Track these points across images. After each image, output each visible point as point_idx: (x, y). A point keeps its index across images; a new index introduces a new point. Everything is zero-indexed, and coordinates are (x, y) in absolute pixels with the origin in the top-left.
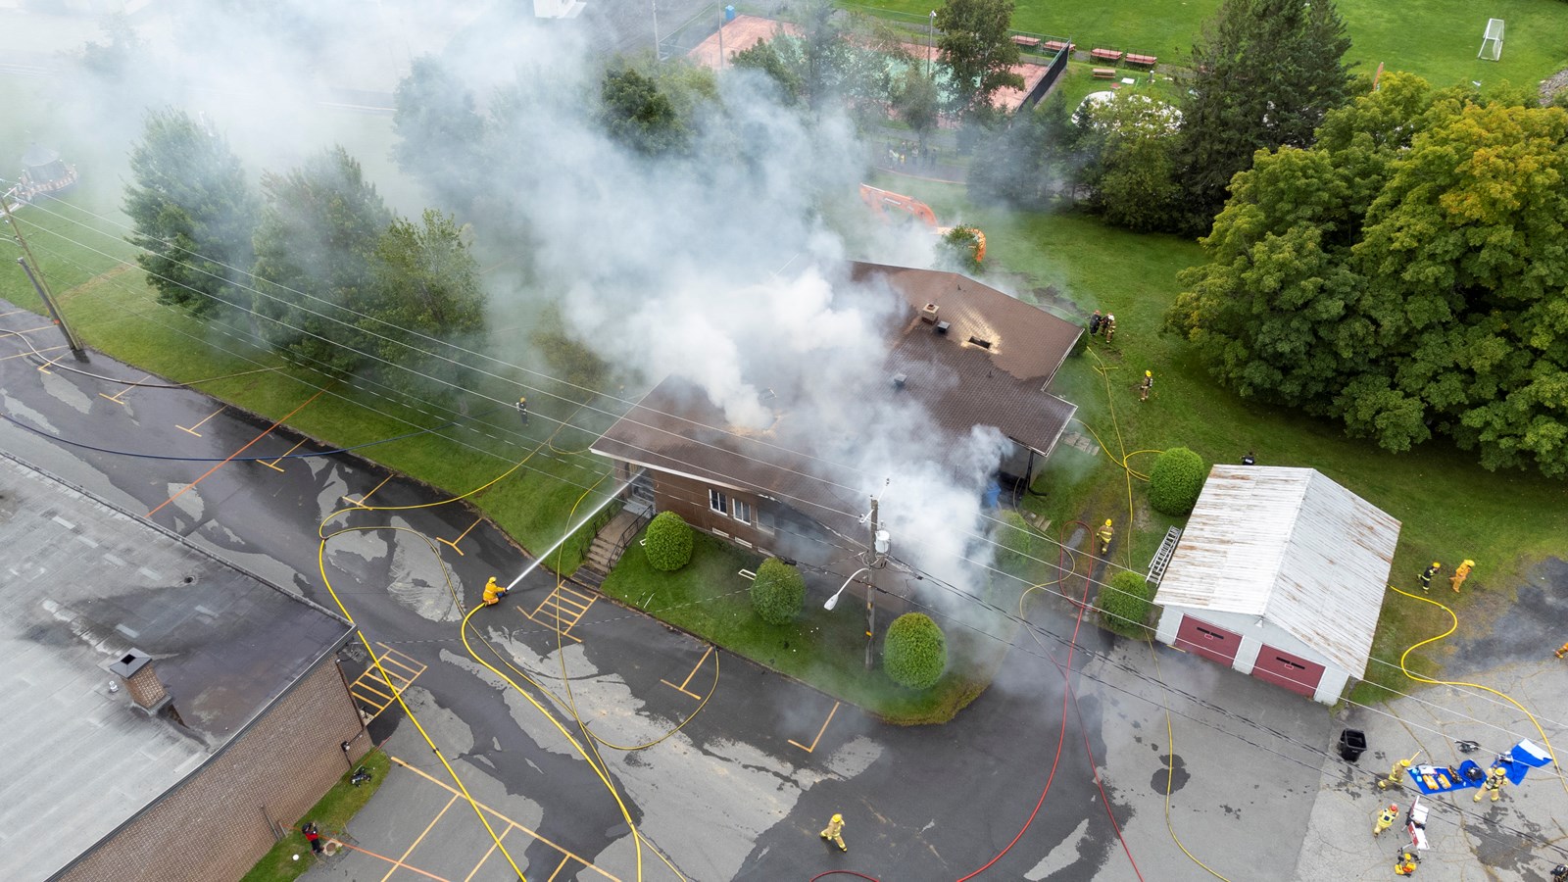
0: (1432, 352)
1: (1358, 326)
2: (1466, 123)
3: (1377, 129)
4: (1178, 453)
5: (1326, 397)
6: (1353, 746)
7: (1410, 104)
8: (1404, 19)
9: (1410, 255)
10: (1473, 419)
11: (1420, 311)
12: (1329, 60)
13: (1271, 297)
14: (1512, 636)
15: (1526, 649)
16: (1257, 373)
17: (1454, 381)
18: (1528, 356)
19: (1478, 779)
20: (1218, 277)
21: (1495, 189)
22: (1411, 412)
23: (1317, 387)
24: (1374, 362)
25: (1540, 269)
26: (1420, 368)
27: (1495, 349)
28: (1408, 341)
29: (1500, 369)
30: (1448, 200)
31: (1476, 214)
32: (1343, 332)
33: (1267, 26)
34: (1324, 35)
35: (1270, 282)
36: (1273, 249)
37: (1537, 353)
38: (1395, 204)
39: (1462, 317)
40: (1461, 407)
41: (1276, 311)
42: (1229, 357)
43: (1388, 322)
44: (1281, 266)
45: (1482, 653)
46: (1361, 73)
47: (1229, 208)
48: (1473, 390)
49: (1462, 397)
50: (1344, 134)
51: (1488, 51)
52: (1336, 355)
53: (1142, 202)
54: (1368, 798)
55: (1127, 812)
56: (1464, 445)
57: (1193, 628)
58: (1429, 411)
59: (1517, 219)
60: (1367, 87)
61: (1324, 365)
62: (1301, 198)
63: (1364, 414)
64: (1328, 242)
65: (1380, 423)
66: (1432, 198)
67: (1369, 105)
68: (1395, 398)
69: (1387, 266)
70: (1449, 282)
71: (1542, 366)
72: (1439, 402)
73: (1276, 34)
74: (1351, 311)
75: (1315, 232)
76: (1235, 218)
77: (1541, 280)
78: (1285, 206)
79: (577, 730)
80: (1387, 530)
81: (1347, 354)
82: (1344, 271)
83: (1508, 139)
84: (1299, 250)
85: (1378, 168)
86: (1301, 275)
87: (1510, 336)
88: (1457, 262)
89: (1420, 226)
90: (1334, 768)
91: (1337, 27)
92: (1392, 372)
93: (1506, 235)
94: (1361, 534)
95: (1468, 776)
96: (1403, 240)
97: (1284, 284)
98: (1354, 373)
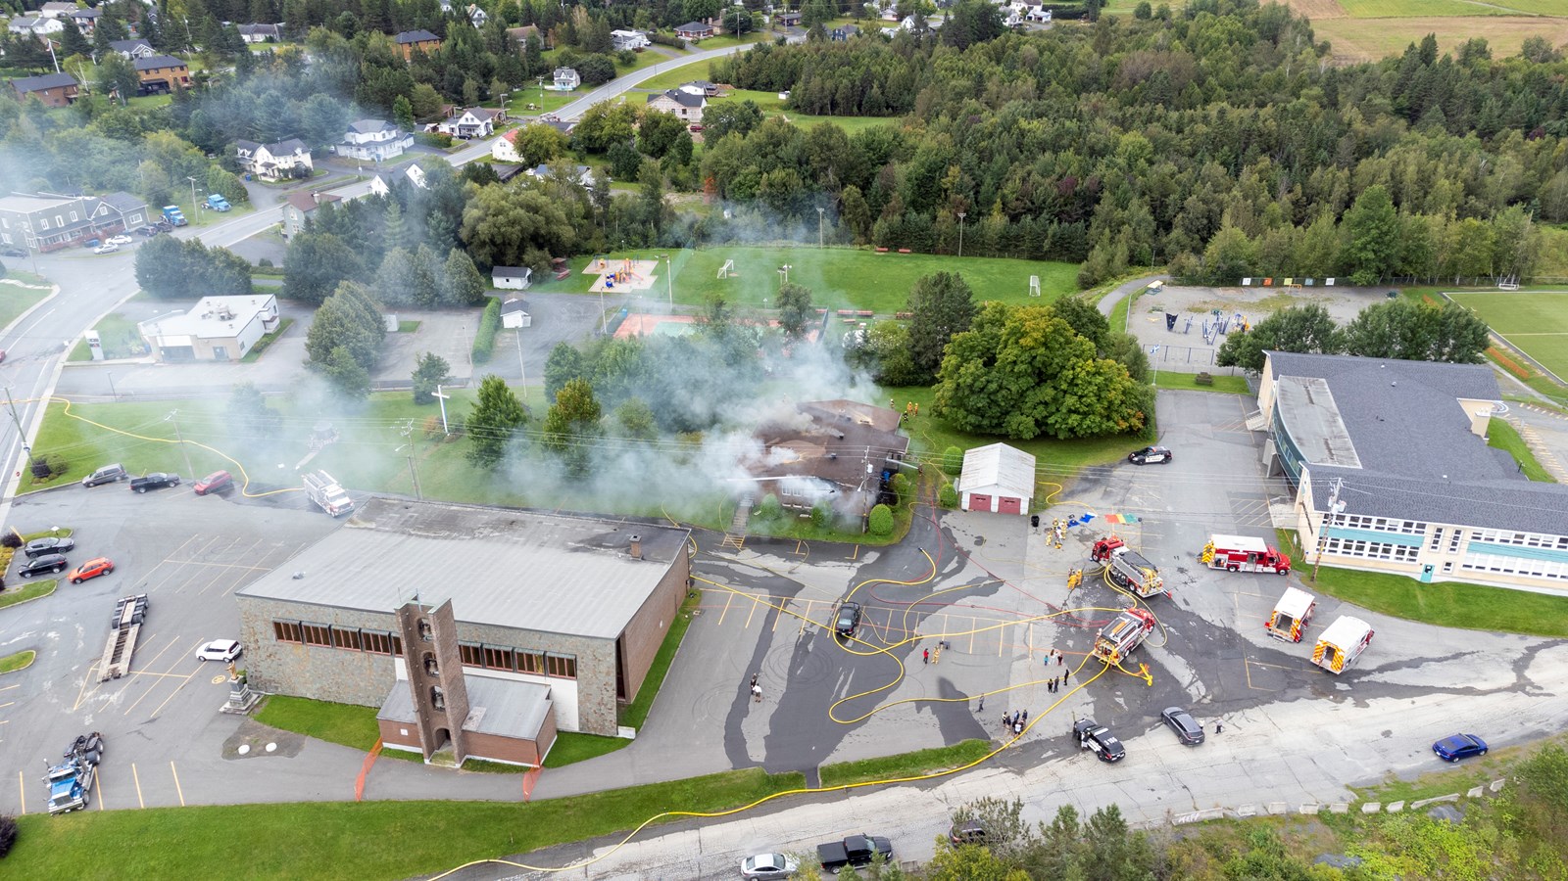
0: (1032, 398)
1: (1004, 392)
2: (1021, 315)
3: (992, 323)
4: (952, 449)
5: (999, 425)
6: (1035, 522)
7: (1002, 312)
8: (990, 280)
9: (1015, 362)
10: (1051, 420)
11: (1024, 383)
12: (966, 300)
13: (971, 386)
14: (1080, 488)
15: (1085, 491)
16: (972, 419)
17: (1041, 408)
18: (1062, 394)
19: (1076, 523)
20: (948, 385)
21: (1035, 335)
22: (1030, 422)
23: (995, 421)
24: (1013, 406)
25: (1057, 360)
26: (1029, 404)
27: (1051, 392)
28: (1022, 394)
29: (1055, 399)
30: (1022, 341)
31: (1032, 344)
32: (999, 395)
33: (937, 290)
34: (961, 290)
35: (969, 381)
36: (967, 369)
37: (1065, 392)
38: (1005, 347)
39: (1038, 384)
40: (1046, 417)
41: (973, 392)
42: (960, 416)
43: (1014, 388)
44: (972, 374)
45: (1071, 494)
46: (979, 305)
47: (946, 358)
48: (1049, 409)
49: (1045, 413)
50: (981, 326)
51: (1034, 292)
52: (999, 406)
53: (901, 372)
54: (1043, 534)
55: (969, 552)
56: (1052, 433)
57: (975, 498)
58: (1036, 421)
59: (1045, 344)
60: (984, 308)
61: (995, 410)
62: (972, 349)
63: (1014, 427)
64: (985, 364)
65: (1021, 428)
66: (1017, 342)
67: (987, 314)
68: (1024, 418)
69: (1008, 369)
70: (1029, 371)
71: (1068, 396)
72: (1039, 417)
73: (942, 292)
74: (1001, 387)
75: (980, 361)
76: (949, 361)
77: (1057, 364)
78: (967, 354)
79: (766, 570)
80: (1031, 459)
81: (1003, 404)
82: (994, 373)
83: (1035, 318)
84: (976, 368)
85: (996, 336)
86: (979, 377)
87: (1055, 388)
88: (1030, 363)
89: (1015, 352)
90: (1032, 529)
91: (966, 287)
92: (1020, 409)
93: (1042, 350)
94: (1023, 459)
95: (1072, 524)
96: (1011, 358)
97: (974, 381)
98: (1007, 413)
